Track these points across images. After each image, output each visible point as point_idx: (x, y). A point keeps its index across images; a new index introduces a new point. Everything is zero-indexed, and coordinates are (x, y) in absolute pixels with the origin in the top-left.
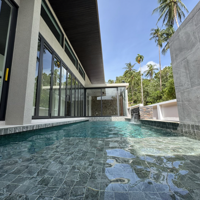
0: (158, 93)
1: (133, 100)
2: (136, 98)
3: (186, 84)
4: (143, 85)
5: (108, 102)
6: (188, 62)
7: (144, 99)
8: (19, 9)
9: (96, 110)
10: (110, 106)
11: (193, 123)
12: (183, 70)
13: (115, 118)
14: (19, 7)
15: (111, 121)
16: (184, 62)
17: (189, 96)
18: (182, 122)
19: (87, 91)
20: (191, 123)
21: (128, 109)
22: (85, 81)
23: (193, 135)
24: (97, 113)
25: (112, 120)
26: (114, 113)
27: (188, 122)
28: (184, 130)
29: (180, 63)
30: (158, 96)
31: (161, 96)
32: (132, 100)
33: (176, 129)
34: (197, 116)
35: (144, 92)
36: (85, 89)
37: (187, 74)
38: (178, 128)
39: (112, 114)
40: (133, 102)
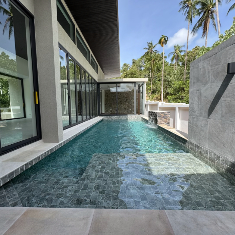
0: (180, 84)
1: (152, 90)
2: (154, 88)
3: (196, 112)
4: (164, 73)
5: (123, 97)
6: (201, 94)
7: (164, 89)
8: (34, 19)
9: (110, 106)
10: (125, 101)
11: (196, 143)
12: (196, 98)
13: (132, 116)
14: (34, 16)
15: (127, 120)
16: (198, 92)
17: (197, 122)
18: (189, 140)
19: (101, 86)
20: (195, 143)
21: (146, 105)
22: (98, 74)
23: (195, 151)
24: (111, 109)
25: (128, 118)
26: (130, 109)
27: (193, 141)
28: (190, 146)
29: (196, 91)
30: (180, 87)
31: (184, 87)
32: (150, 90)
33: (185, 144)
34: (199, 140)
35: (165, 81)
36: (98, 84)
37: (198, 104)
38: (187, 144)
39: (128, 110)
40: (151, 92)
